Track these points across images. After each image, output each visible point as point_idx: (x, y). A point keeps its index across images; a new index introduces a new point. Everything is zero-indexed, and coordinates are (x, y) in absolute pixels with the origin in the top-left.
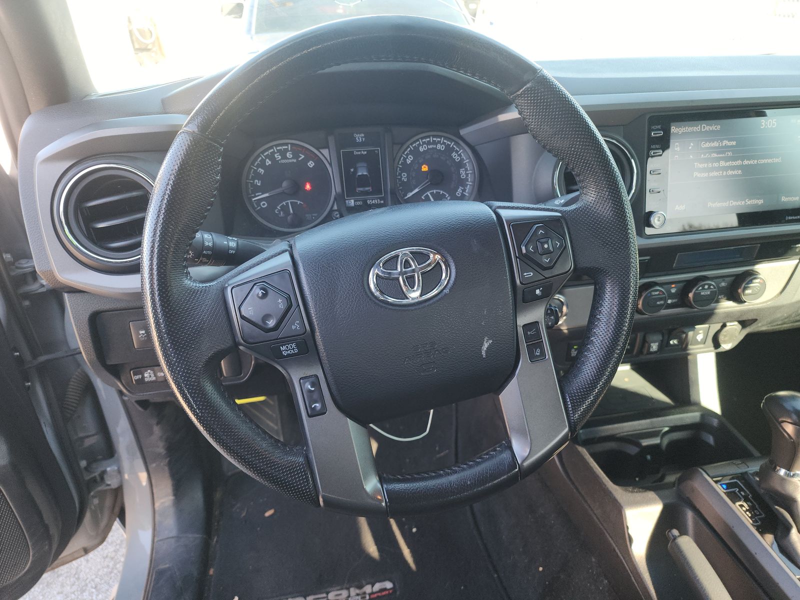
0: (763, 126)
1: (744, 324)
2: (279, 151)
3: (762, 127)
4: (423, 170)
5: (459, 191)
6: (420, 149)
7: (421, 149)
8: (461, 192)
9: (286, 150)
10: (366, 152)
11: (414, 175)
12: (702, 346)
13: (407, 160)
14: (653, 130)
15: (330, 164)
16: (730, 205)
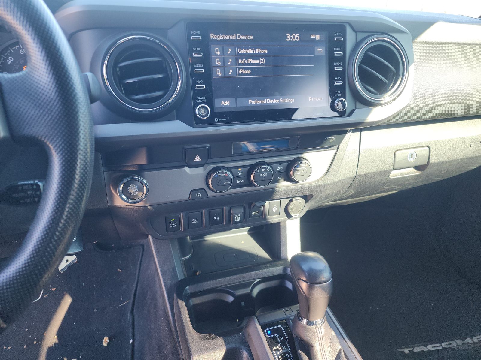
0: (288, 38)
1: (307, 198)
3: (287, 40)
12: (278, 216)
13: (8, 61)
14: (193, 35)
16: (268, 103)
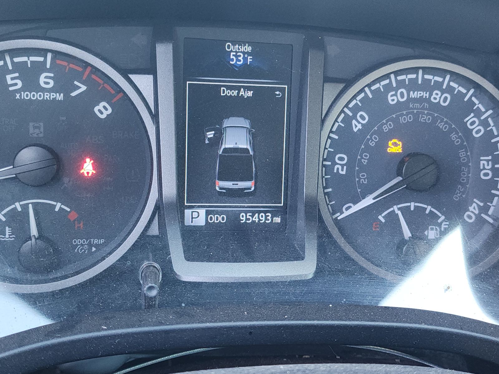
2: (18, 67)
4: (389, 150)
5: (471, 208)
6: (390, 98)
7: (392, 99)
8: (477, 212)
9: (40, 68)
10: (250, 94)
11: (365, 162)
13: (354, 122)
15: (155, 117)
